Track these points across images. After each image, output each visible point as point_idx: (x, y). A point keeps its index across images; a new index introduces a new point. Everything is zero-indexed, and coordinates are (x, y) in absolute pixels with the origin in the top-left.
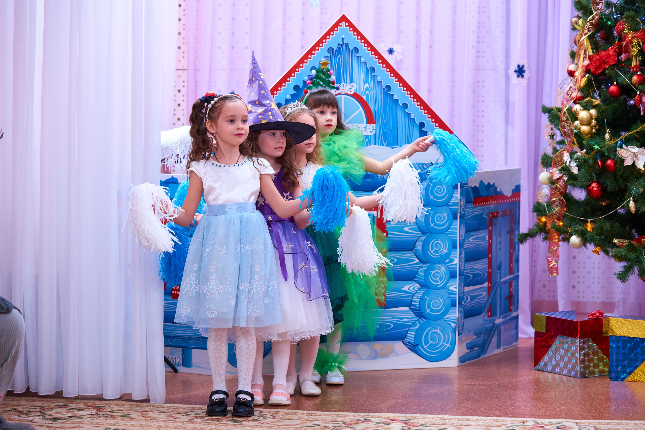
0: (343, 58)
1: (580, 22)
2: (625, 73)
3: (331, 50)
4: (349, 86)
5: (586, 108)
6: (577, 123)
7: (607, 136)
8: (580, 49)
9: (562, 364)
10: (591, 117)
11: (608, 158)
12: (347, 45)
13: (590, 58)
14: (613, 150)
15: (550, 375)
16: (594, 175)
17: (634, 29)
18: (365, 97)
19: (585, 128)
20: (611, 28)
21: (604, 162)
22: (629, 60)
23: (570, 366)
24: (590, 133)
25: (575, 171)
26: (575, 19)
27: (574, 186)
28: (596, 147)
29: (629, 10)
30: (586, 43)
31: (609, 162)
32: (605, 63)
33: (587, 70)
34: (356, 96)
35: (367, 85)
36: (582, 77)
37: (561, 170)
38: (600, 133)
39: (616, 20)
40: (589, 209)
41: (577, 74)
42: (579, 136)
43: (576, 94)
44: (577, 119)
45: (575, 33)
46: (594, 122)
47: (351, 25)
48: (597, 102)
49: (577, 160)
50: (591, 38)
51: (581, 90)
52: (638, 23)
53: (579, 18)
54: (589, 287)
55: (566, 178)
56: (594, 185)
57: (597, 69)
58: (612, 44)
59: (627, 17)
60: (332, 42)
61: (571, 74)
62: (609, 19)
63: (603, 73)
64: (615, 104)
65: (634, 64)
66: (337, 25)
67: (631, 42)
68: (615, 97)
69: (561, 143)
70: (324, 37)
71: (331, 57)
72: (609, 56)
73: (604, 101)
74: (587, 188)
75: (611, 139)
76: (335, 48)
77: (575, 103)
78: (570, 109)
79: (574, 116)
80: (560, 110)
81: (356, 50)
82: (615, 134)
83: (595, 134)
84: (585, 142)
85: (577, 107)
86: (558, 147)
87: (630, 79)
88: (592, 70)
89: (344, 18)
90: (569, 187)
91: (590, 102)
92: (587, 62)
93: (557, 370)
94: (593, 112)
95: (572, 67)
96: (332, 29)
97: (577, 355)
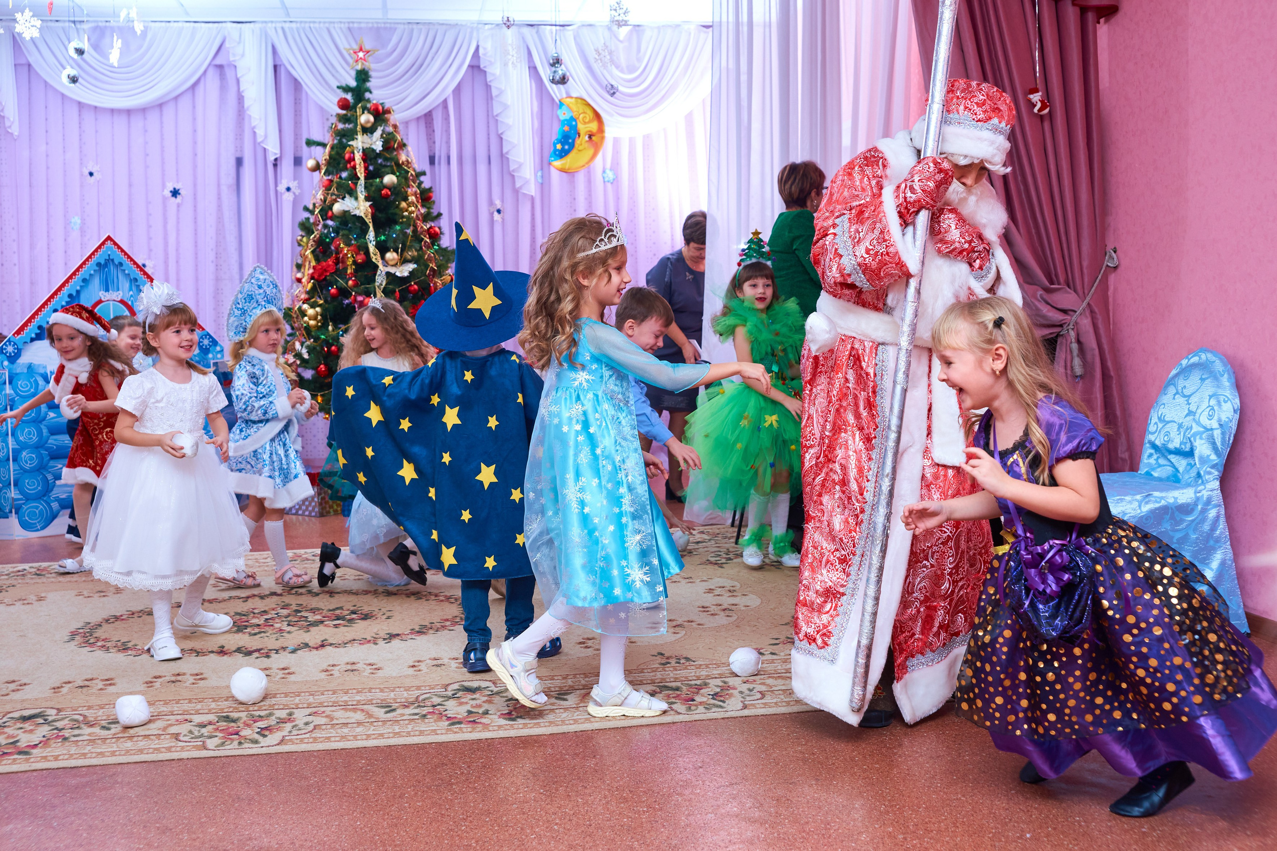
0: (110, 271)
1: (305, 239)
2: (342, 279)
3: (99, 264)
4: (116, 294)
5: (313, 306)
6: (306, 319)
7: (330, 328)
8: (305, 261)
9: (304, 508)
10: (317, 314)
11: (332, 345)
12: (113, 260)
13: (314, 268)
14: (336, 339)
15: (294, 517)
16: (321, 358)
17: (348, 244)
18: (130, 303)
19: (312, 323)
20: (329, 244)
21: (329, 349)
22: (346, 269)
23: (310, 508)
24: (317, 326)
25: (306, 356)
26: (299, 238)
27: (306, 368)
28: (323, 337)
29: (343, 229)
30: (310, 256)
31: (333, 348)
32: (326, 271)
33: (312, 277)
34: (122, 302)
35: (131, 293)
36: (308, 282)
37: (295, 356)
38: (325, 325)
39: (333, 238)
40: (318, 385)
41: (304, 280)
42: (308, 329)
43: (303, 296)
44: (306, 315)
45: (300, 248)
46: (319, 318)
47: (115, 244)
48: (321, 302)
49: (308, 347)
50: (313, 252)
51: (307, 293)
52: (351, 240)
53: (303, 237)
54: (315, 447)
55: (298, 362)
56: (322, 366)
57: (320, 275)
58: (330, 256)
59: (343, 235)
60: (100, 257)
61: (299, 280)
62: (327, 237)
63: (325, 279)
64: (335, 303)
65: (349, 271)
66: (103, 243)
67: (346, 254)
68: (334, 297)
69: (289, 335)
70: (93, 254)
71: (100, 270)
72: (329, 266)
73: (326, 301)
74: (316, 368)
75: (333, 330)
76: (103, 262)
77: (304, 303)
78: (300, 308)
79: (303, 313)
80: (290, 309)
81: (121, 264)
82: (336, 327)
83: (321, 327)
84: (313, 334)
85: (305, 306)
86: (288, 339)
87: (347, 283)
88: (316, 277)
89: (109, 238)
90: (300, 370)
91: (316, 302)
92: (311, 271)
93: (300, 512)
94: (318, 309)
95: (299, 275)
96: (99, 247)
97: (316, 499)
